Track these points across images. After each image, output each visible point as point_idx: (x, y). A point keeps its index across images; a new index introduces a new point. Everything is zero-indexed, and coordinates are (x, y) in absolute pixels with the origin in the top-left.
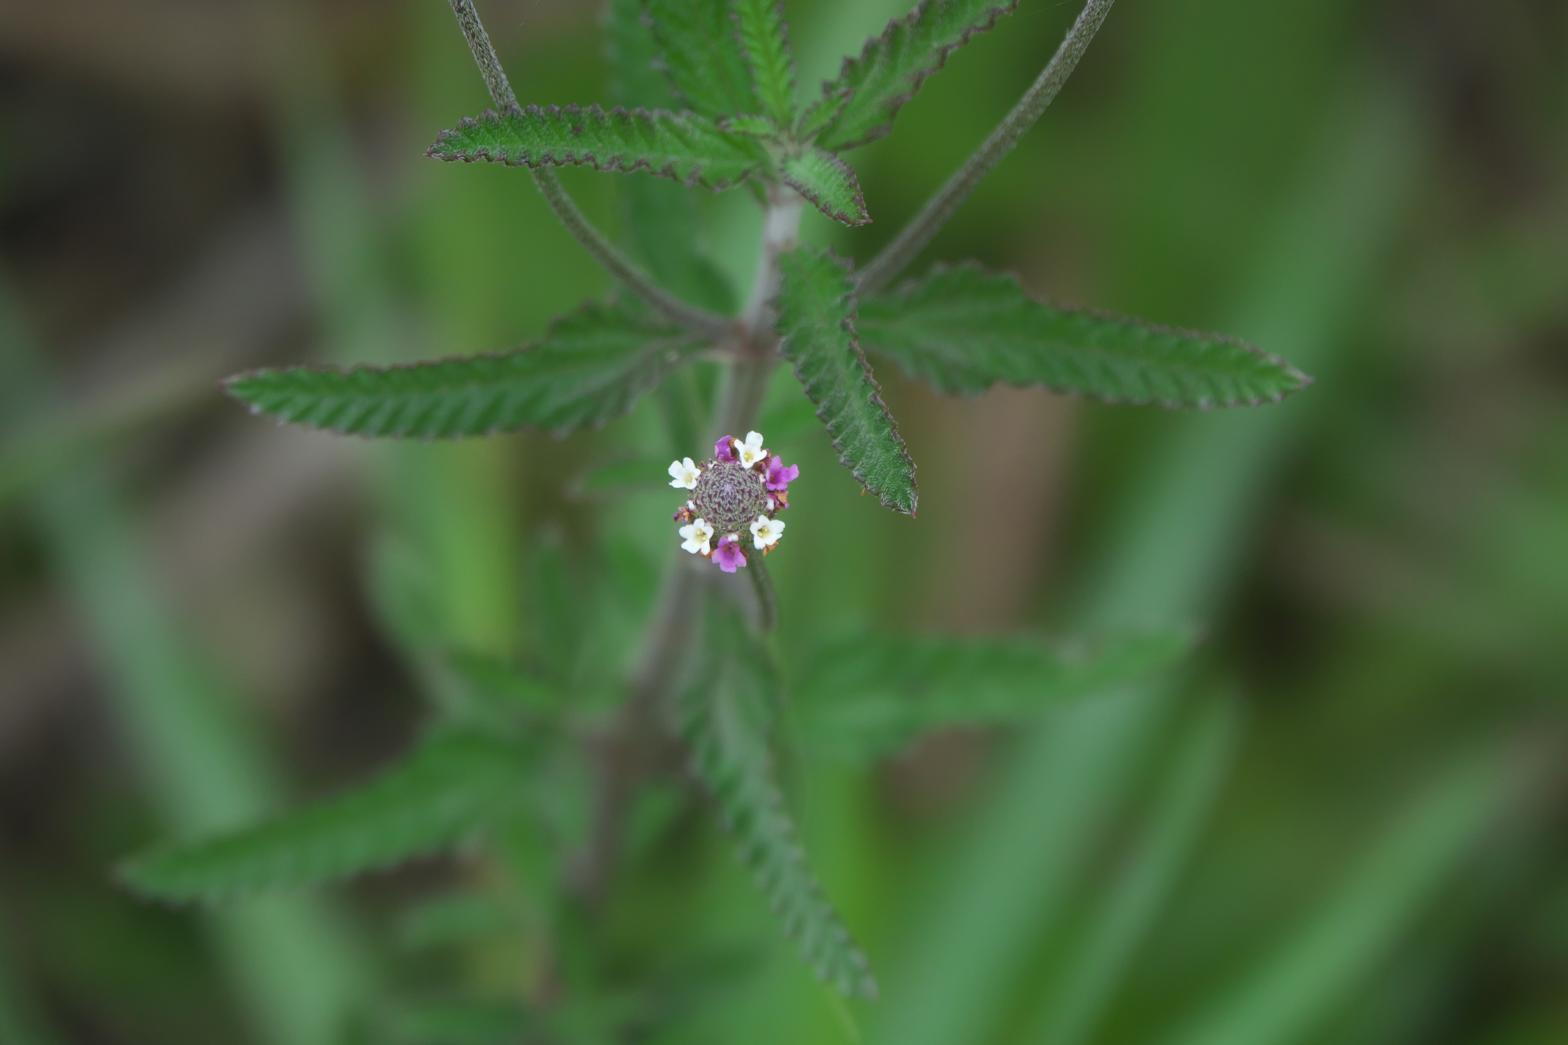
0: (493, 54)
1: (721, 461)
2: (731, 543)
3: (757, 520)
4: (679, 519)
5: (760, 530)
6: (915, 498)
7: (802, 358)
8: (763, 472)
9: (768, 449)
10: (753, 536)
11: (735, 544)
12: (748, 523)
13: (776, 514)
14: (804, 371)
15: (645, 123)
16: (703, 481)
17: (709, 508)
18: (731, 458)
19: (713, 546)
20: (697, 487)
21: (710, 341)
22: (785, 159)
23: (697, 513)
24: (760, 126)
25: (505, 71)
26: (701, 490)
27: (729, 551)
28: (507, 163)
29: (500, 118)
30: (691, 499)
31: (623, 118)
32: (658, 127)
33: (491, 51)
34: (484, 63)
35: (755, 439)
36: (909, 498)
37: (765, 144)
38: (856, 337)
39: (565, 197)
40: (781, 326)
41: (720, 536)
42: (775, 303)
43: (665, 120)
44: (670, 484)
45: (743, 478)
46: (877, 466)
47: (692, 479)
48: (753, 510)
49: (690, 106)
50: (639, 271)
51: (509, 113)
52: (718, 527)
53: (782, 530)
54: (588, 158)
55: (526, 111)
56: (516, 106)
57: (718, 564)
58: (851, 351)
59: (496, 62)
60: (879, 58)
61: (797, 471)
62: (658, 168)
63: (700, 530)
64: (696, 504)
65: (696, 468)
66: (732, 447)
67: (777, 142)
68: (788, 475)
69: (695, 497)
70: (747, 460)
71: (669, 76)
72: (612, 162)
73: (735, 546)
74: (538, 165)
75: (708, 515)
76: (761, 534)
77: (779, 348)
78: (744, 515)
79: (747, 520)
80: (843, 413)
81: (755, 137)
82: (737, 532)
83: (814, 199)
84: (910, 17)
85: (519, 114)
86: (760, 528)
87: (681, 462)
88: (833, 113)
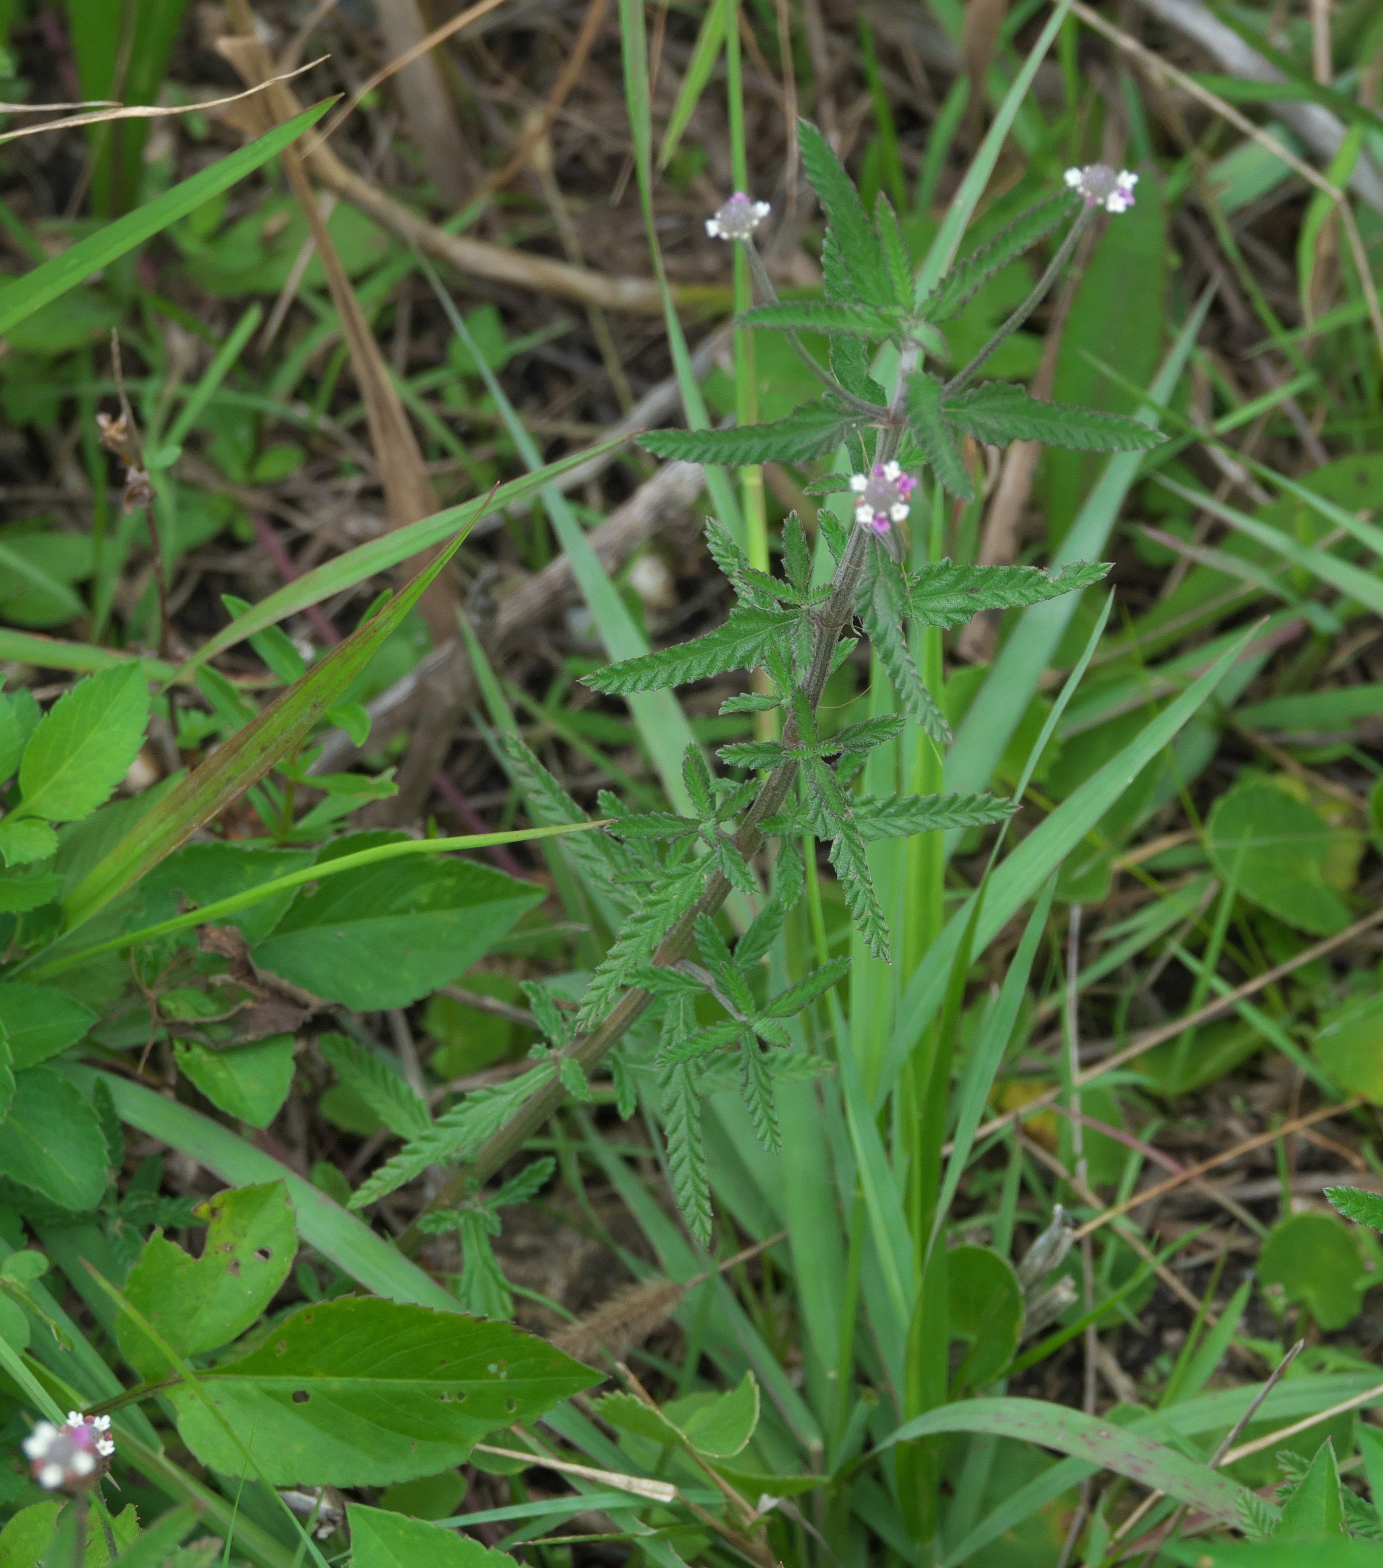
1: (877, 476)
2: (882, 517)
3: (895, 506)
4: (857, 505)
8: (898, 482)
9: (901, 471)
10: (893, 514)
12: (890, 507)
13: (904, 503)
14: (918, 432)
15: (841, 311)
16: (869, 487)
17: (871, 500)
18: (882, 475)
19: (873, 518)
20: (865, 489)
21: (873, 417)
22: (910, 328)
23: (866, 502)
24: (898, 311)
26: (867, 490)
27: (881, 521)
29: (769, 307)
30: (862, 495)
31: (830, 307)
32: (848, 312)
35: (894, 465)
37: (900, 320)
38: (944, 416)
39: (801, 347)
40: (907, 410)
41: (877, 514)
42: (904, 399)
43: (850, 308)
44: (852, 488)
45: (888, 485)
47: (863, 485)
48: (893, 500)
52: (876, 509)
53: (907, 511)
54: (812, 326)
57: (876, 528)
61: (915, 481)
62: (847, 332)
63: (867, 510)
64: (864, 497)
65: (865, 480)
66: (883, 469)
67: (906, 320)
68: (911, 483)
69: (864, 494)
70: (890, 476)
72: (824, 329)
73: (884, 519)
74: (787, 330)
75: (871, 503)
76: (897, 513)
78: (888, 503)
81: (895, 317)
82: (885, 512)
83: (923, 347)
86: (896, 510)
87: (857, 477)
88: (933, 305)
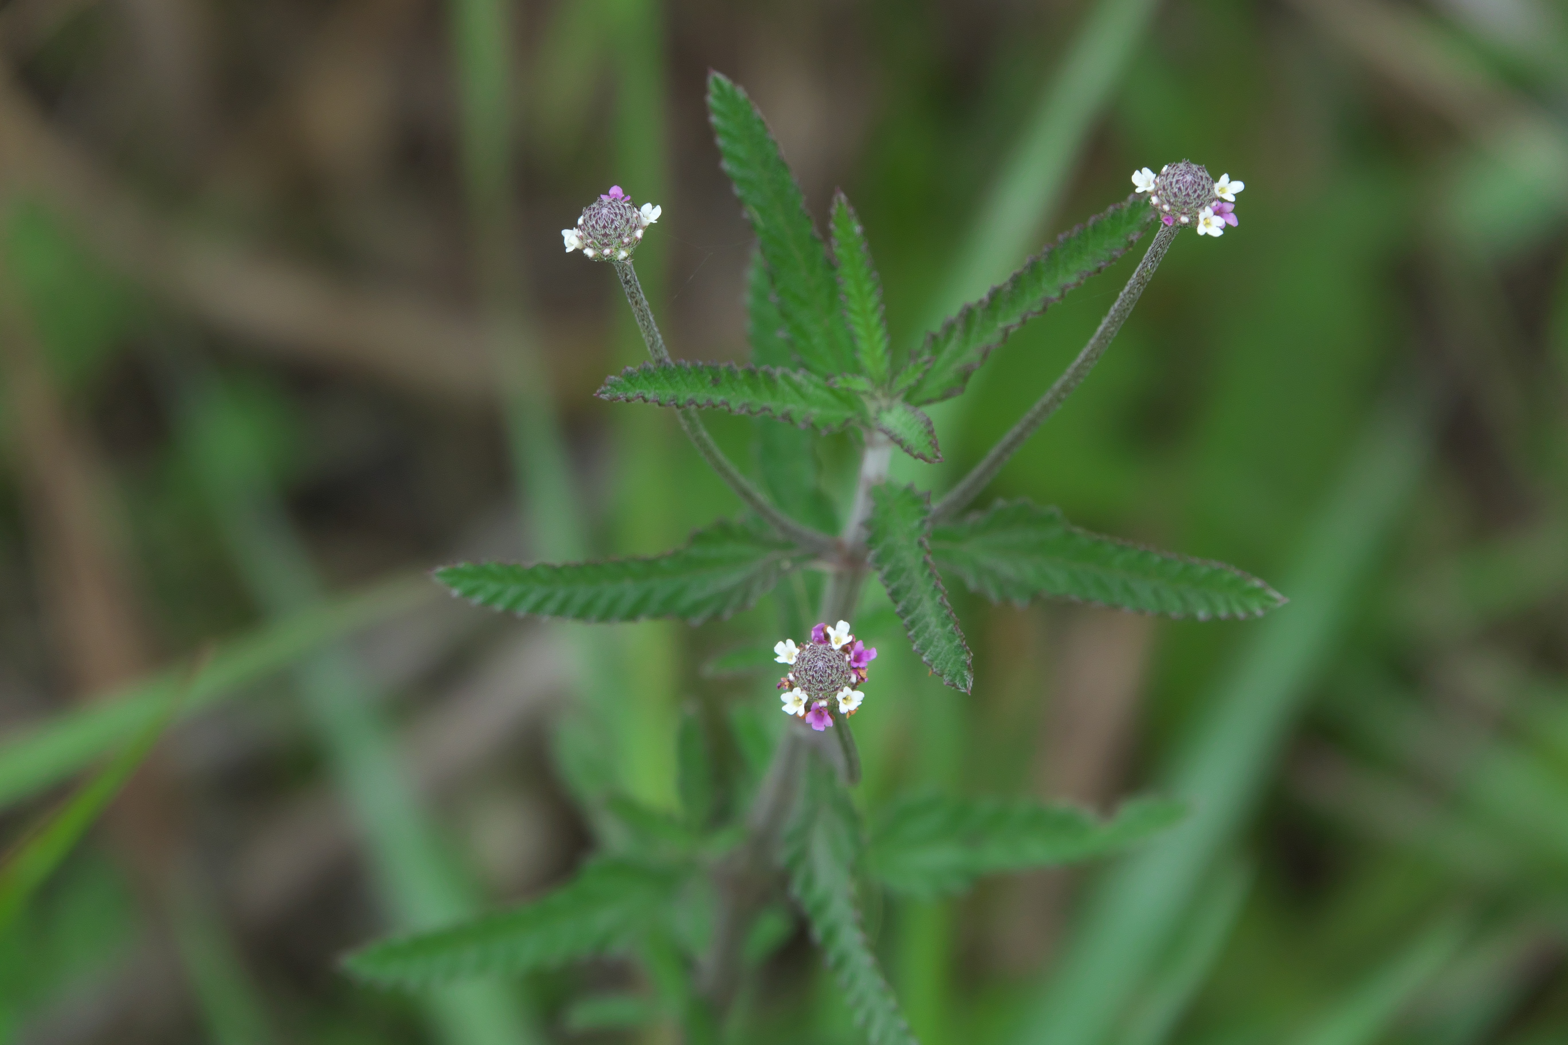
0: (651, 318)
1: (816, 643)
2: (821, 708)
3: (842, 690)
4: (781, 687)
5: (845, 699)
6: (970, 679)
7: (887, 568)
8: (848, 653)
9: (853, 635)
10: (839, 702)
11: (825, 709)
12: (835, 692)
13: (858, 686)
14: (887, 579)
15: (770, 378)
16: (801, 658)
17: (805, 679)
18: (824, 641)
19: (807, 709)
20: (796, 663)
21: (817, 553)
22: (879, 410)
23: (796, 683)
24: (860, 384)
25: (660, 332)
26: (799, 665)
27: (819, 714)
28: (660, 404)
29: (655, 368)
30: (791, 672)
31: (752, 373)
32: (780, 382)
33: (650, 316)
34: (644, 325)
35: (843, 626)
36: (966, 679)
37: (865, 398)
38: (929, 552)
39: (705, 434)
40: (872, 541)
41: (813, 702)
42: (867, 524)
44: (775, 659)
45: (832, 657)
46: (942, 653)
47: (792, 656)
48: (839, 682)
49: (804, 366)
50: (763, 497)
51: (662, 365)
52: (811, 695)
53: (862, 699)
54: (724, 403)
55: (676, 365)
56: (668, 360)
57: (810, 724)
58: (925, 563)
59: (654, 324)
60: (956, 334)
61: (875, 653)
62: (779, 414)
63: (798, 697)
64: (795, 676)
65: (797, 647)
66: (825, 632)
67: (873, 397)
68: (868, 655)
69: (794, 670)
70: (837, 643)
71: (791, 343)
72: (742, 408)
73: (824, 710)
74: (683, 406)
75: (804, 685)
76: (845, 701)
77: (869, 559)
78: (832, 686)
79: (835, 690)
80: (917, 612)
81: (856, 392)
82: (826, 699)
83: (900, 442)
84: (981, 302)
85: (670, 366)
86: (845, 697)
87: (785, 642)
88: (918, 375)
